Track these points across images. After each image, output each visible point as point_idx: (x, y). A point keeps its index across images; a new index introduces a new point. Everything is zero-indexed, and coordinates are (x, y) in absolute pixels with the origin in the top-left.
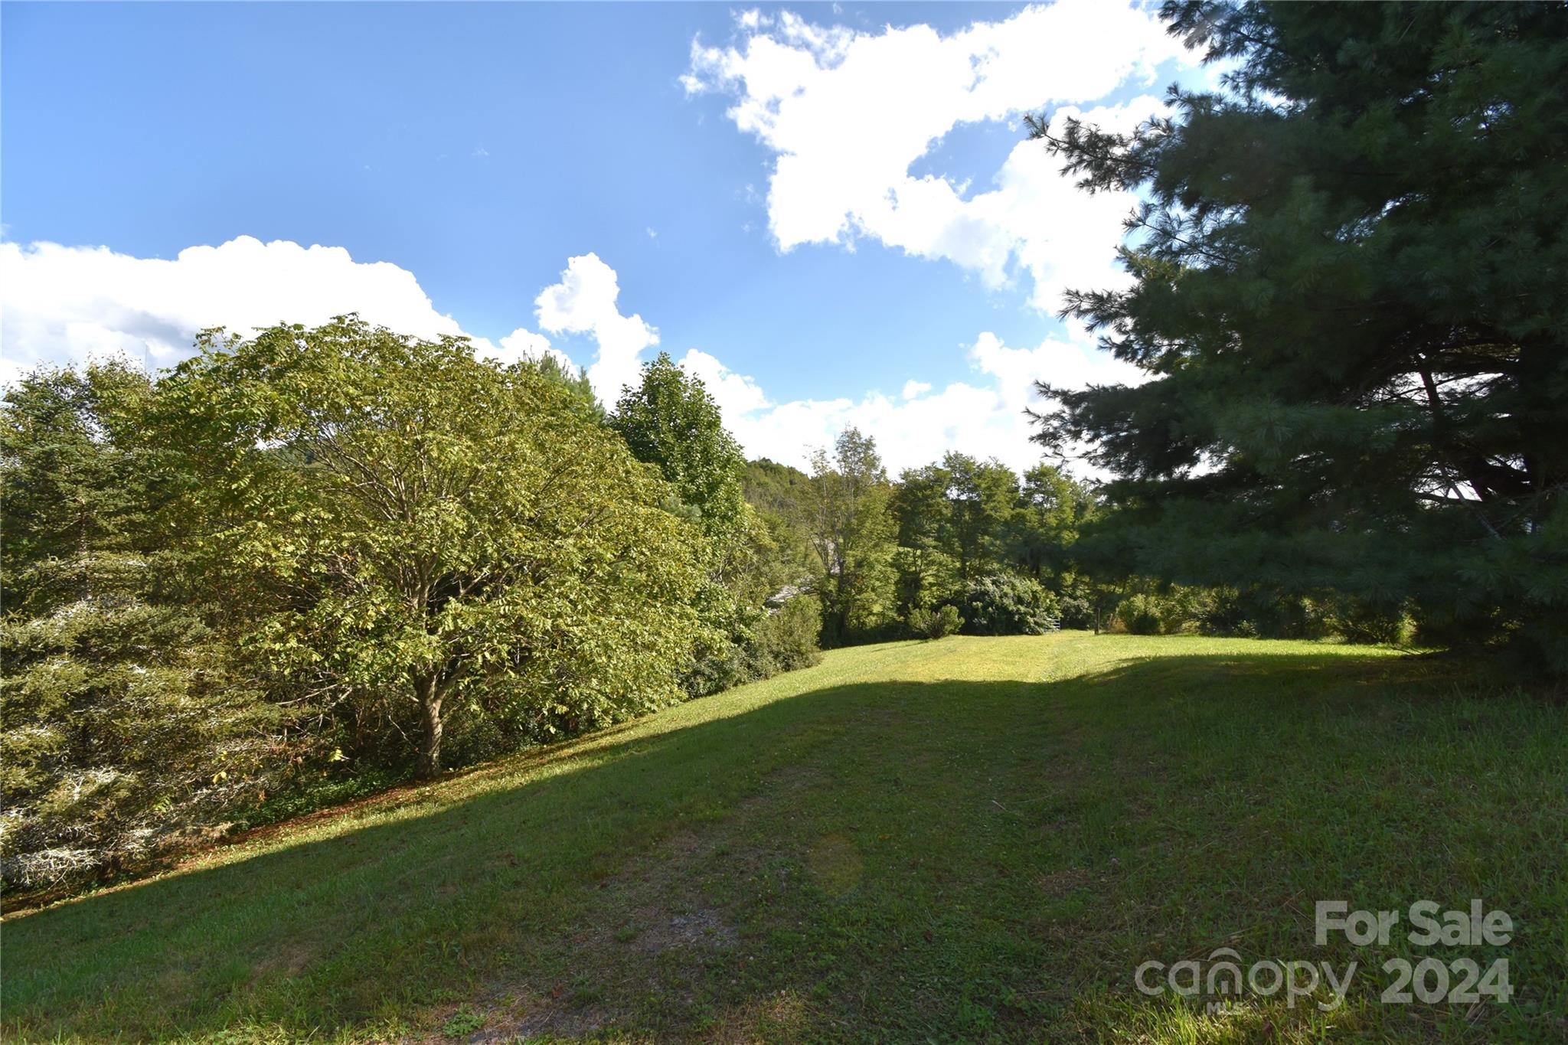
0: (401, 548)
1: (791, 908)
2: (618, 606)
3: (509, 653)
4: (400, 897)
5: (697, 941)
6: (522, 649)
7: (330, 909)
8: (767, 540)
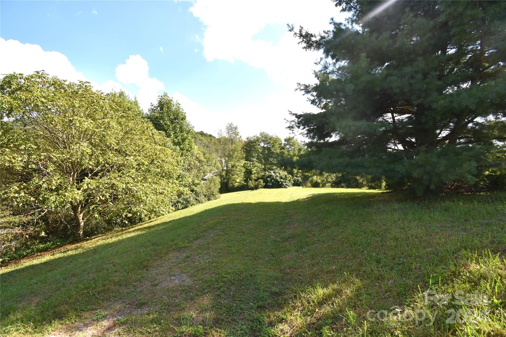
0: (65, 159)
1: (210, 271)
2: (150, 180)
3: (109, 196)
4: (72, 279)
5: (180, 283)
6: (114, 195)
7: (46, 284)
8: (202, 158)
